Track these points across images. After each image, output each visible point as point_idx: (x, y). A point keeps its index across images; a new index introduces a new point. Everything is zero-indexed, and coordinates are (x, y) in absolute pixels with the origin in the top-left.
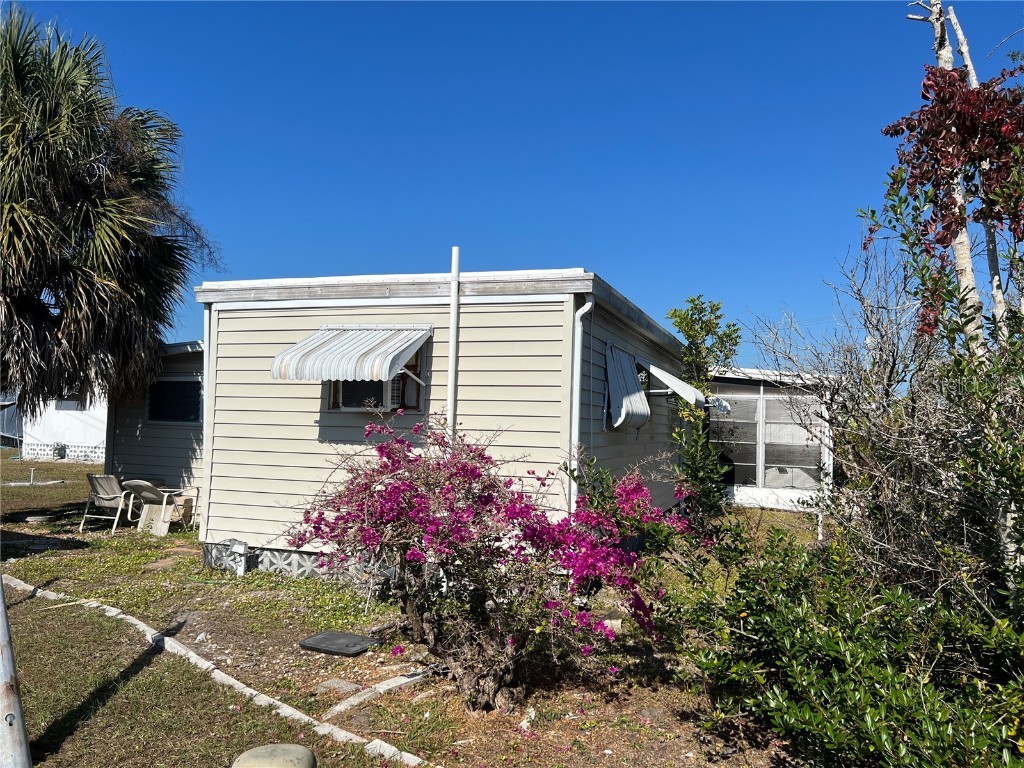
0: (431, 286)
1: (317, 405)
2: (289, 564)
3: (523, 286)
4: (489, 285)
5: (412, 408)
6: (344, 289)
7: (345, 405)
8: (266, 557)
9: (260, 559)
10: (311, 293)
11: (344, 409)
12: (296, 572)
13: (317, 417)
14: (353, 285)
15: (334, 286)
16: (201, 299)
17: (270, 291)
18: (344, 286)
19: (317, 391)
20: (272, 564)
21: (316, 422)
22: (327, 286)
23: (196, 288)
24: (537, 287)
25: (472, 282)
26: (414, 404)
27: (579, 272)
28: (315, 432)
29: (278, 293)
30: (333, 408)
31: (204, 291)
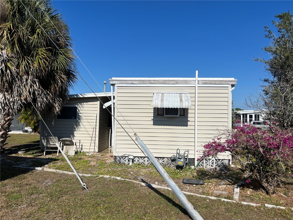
0: (189, 81)
1: (152, 115)
2: (144, 161)
3: (217, 82)
4: (206, 82)
5: (182, 115)
6: (161, 81)
7: (165, 114)
8: (136, 159)
9: (134, 160)
10: (150, 82)
11: (165, 116)
12: (146, 163)
13: (152, 118)
14: (164, 80)
15: (158, 81)
16: (112, 83)
17: (136, 81)
18: (161, 80)
19: (152, 111)
20: (138, 161)
21: (152, 119)
22: (155, 80)
23: (110, 79)
24: (221, 82)
25: (201, 81)
26: (183, 114)
27: (233, 79)
28: (152, 123)
29: (139, 82)
30: (157, 115)
31: (113, 80)
